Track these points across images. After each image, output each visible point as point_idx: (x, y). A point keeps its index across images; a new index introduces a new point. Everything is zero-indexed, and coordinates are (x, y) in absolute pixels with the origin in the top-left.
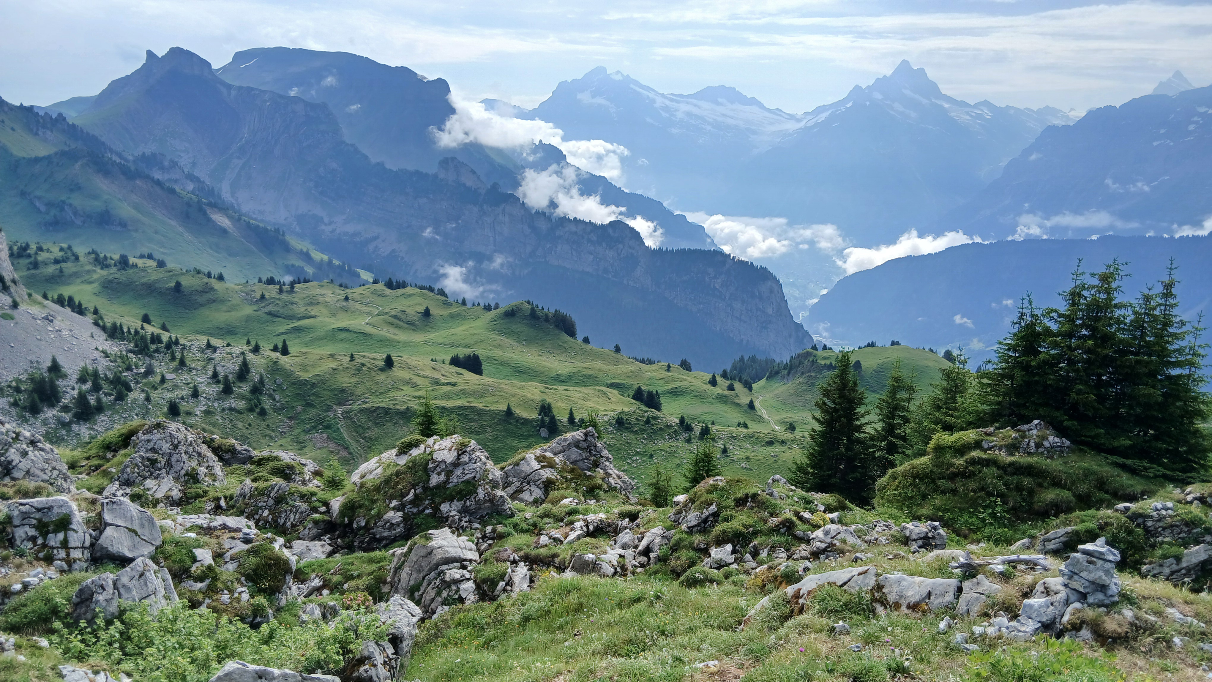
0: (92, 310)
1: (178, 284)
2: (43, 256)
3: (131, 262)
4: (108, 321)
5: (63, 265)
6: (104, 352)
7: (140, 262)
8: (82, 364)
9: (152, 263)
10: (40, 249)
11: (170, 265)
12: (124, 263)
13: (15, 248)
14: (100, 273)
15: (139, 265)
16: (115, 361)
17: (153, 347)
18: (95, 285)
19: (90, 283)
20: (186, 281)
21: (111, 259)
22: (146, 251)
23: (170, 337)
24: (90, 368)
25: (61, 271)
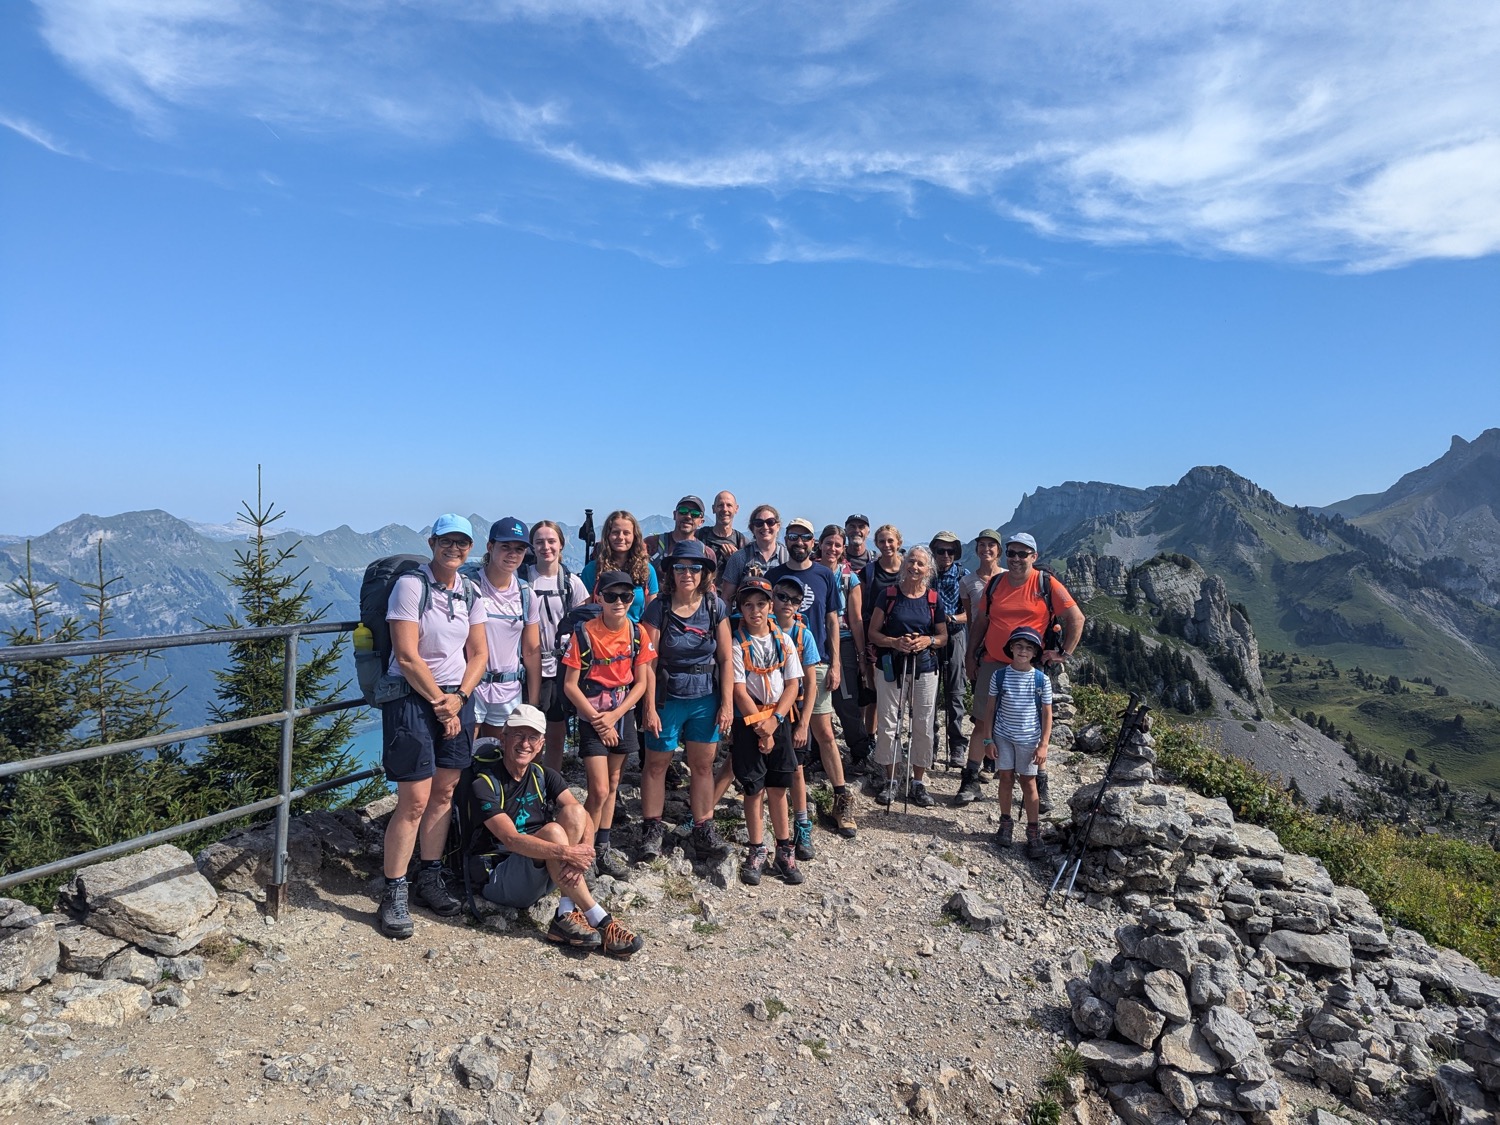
0: (1346, 735)
1: (1459, 719)
2: (1297, 669)
3: (1402, 686)
4: (1363, 751)
5: (1320, 681)
6: (1352, 784)
7: (1413, 687)
8: (1325, 794)
9: (1427, 689)
10: (1297, 661)
11: (1452, 694)
12: (1392, 686)
13: (1270, 658)
14: (1361, 695)
15: (1411, 690)
16: (1364, 798)
17: (1414, 789)
18: (1354, 707)
19: (1349, 704)
20: (1469, 715)
21: (1378, 679)
22: (1422, 674)
23: (1437, 782)
24: (1333, 798)
25: (1317, 687)
